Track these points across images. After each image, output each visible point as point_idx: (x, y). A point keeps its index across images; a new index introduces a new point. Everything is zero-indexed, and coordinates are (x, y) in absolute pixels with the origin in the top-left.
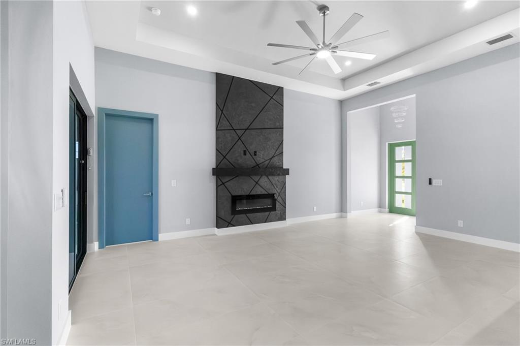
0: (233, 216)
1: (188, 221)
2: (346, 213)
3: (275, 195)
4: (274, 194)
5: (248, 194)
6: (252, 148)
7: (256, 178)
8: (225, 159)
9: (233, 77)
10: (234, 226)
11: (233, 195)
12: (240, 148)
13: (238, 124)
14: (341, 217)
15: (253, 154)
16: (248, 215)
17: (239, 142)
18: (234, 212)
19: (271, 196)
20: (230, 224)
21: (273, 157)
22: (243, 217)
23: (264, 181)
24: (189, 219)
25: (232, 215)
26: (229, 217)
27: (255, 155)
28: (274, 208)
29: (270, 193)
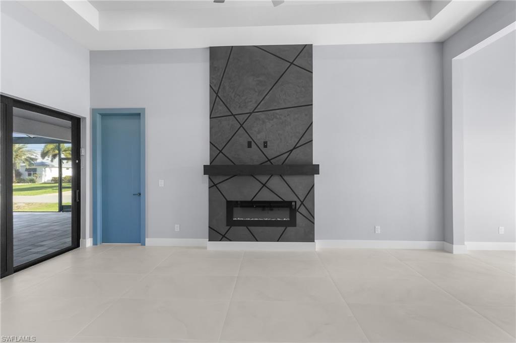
0: (229, 227)
1: (177, 228)
2: (452, 243)
3: (294, 204)
4: (291, 202)
5: (250, 200)
6: (259, 138)
7: (264, 179)
8: (221, 154)
9: (232, 47)
10: (230, 241)
11: (228, 200)
12: (242, 139)
13: (240, 107)
14: (443, 250)
15: (262, 147)
16: (249, 228)
17: (241, 131)
18: (230, 223)
19: (287, 205)
20: (224, 237)
21: (295, 148)
22: (242, 230)
23: (275, 183)
24: (179, 226)
25: (227, 226)
26: (223, 229)
27: (265, 146)
28: (292, 223)
29: (286, 200)
